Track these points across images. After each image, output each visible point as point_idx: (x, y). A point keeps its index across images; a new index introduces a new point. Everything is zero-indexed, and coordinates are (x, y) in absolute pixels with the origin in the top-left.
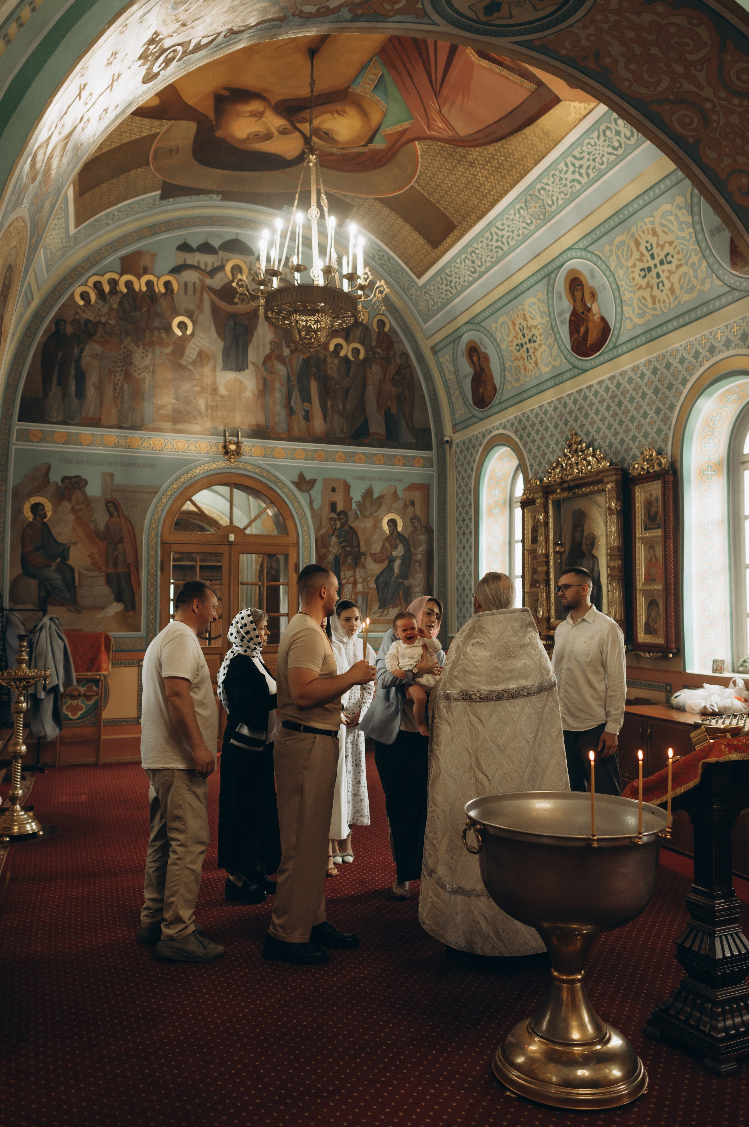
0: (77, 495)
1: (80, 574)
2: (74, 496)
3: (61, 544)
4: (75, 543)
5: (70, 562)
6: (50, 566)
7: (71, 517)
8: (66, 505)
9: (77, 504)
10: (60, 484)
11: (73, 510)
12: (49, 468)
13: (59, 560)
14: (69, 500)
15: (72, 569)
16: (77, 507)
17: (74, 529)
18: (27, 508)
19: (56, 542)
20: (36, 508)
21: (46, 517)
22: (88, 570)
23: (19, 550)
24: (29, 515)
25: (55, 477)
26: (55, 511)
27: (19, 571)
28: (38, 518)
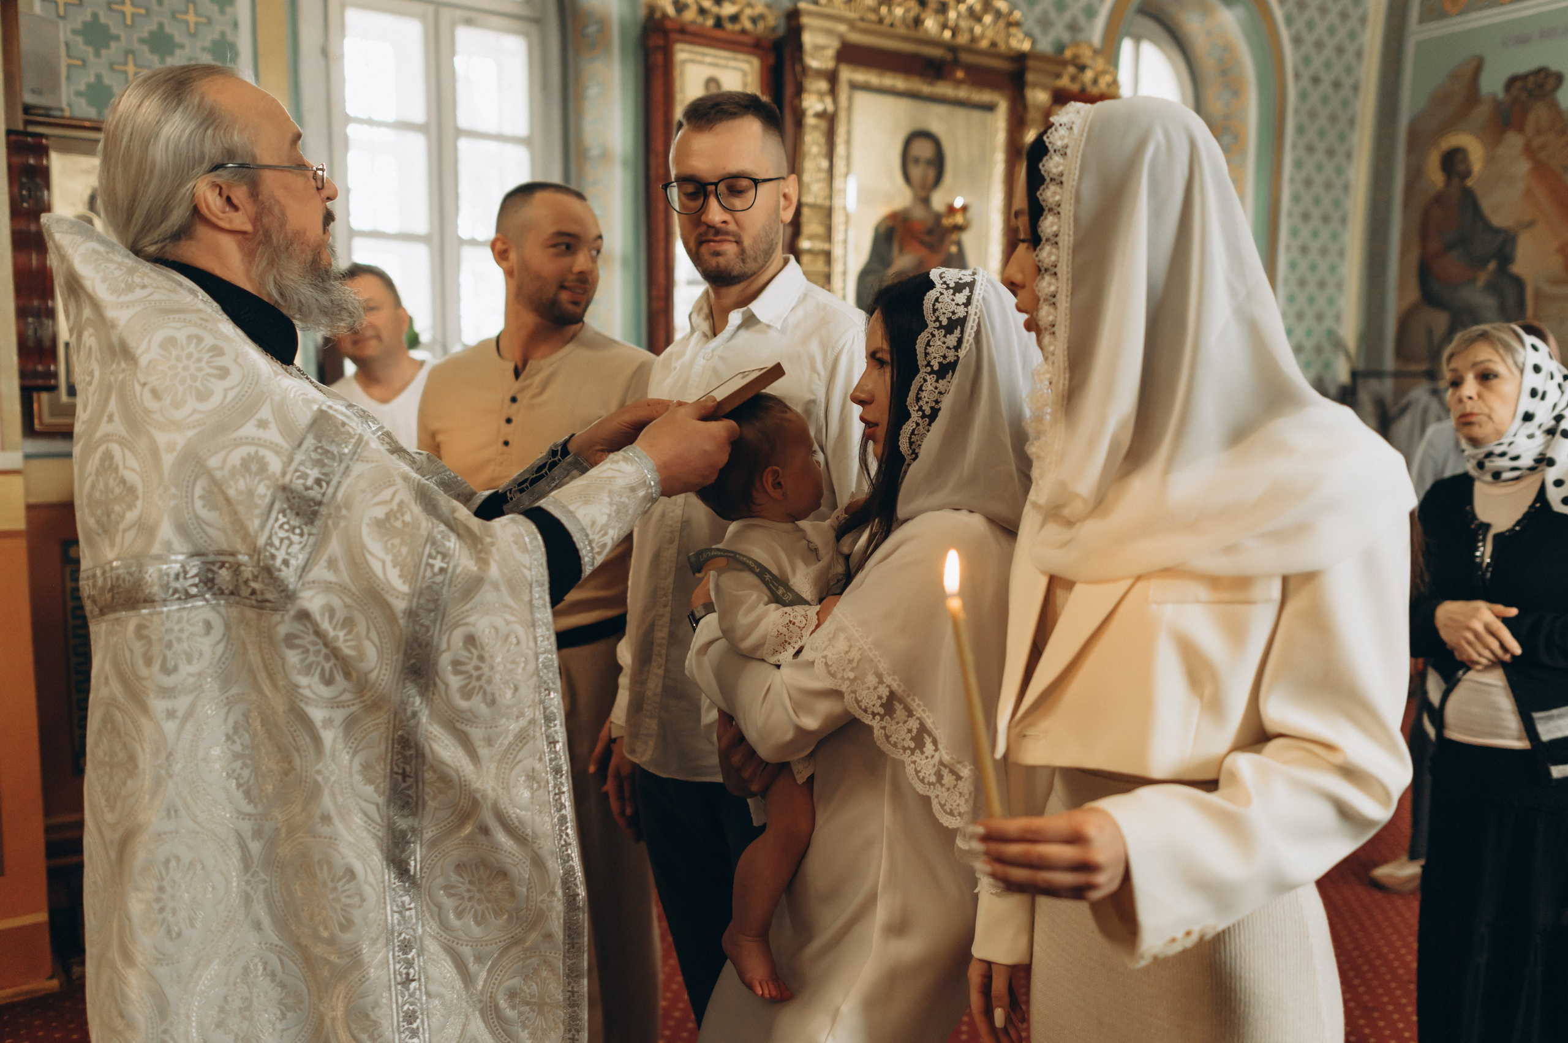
0: (1539, 114)
1: (1538, 294)
2: (1531, 118)
3: (1497, 231)
4: (1530, 224)
5: (1518, 268)
6: (1473, 280)
7: (1523, 167)
8: (1514, 141)
9: (1538, 132)
10: (1501, 94)
11: (1529, 151)
12: (1478, 66)
13: (1492, 266)
14: (1520, 128)
15: (1519, 283)
16: (1538, 142)
17: (1528, 194)
18: (1433, 161)
19: (1489, 228)
20: (1453, 161)
21: (1468, 173)
22: (1555, 281)
23: (1414, 255)
24: (1435, 176)
25: (1492, 84)
26: (1490, 160)
27: (1413, 294)
28: (1455, 181)
